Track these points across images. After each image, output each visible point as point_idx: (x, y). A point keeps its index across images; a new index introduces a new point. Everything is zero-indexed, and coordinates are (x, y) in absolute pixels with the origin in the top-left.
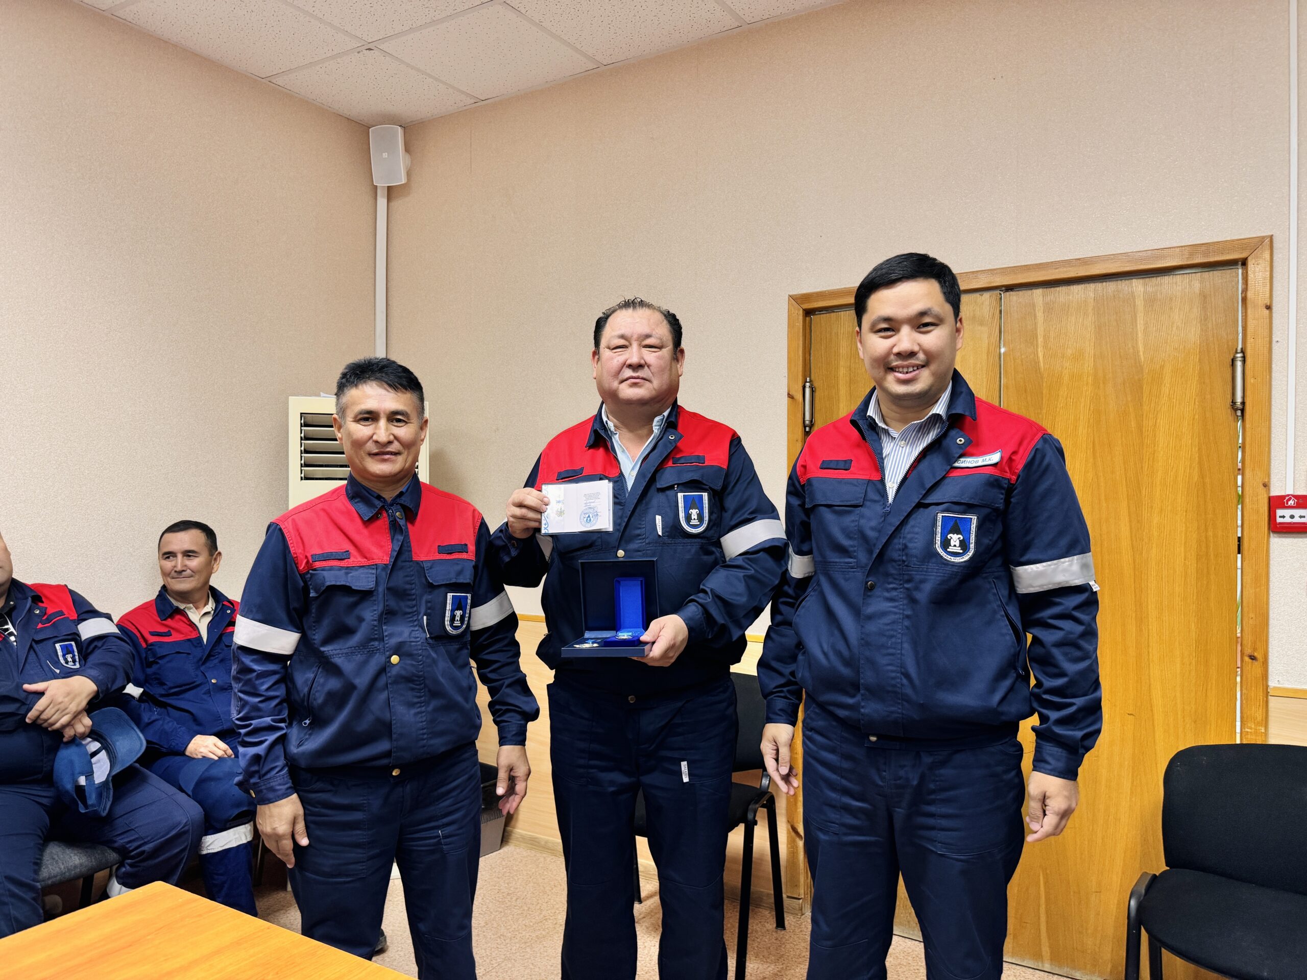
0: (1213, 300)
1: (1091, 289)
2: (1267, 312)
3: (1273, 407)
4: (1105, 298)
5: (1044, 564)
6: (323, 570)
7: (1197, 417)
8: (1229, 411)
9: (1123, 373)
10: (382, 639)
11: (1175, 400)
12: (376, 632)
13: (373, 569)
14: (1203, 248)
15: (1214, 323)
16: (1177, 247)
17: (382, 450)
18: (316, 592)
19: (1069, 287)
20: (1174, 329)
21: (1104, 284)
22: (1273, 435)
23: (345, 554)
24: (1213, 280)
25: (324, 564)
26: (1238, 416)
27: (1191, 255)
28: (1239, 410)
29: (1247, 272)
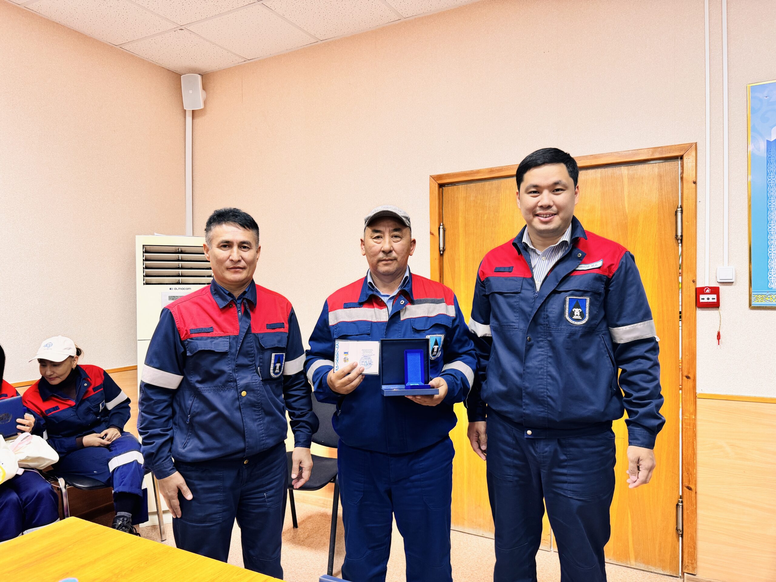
0: (665, 178)
1: (599, 171)
2: (694, 185)
3: (698, 238)
4: (607, 177)
5: (629, 326)
6: (197, 339)
7: (657, 244)
8: (674, 240)
9: (617, 219)
10: (235, 381)
11: (645, 235)
12: (231, 377)
13: (228, 338)
14: (659, 149)
15: (666, 191)
16: (646, 149)
17: (235, 266)
18: (191, 352)
19: (587, 171)
20: (644, 195)
21: (606, 169)
22: (698, 254)
23: (210, 329)
24: (665, 167)
25: (197, 335)
26: (679, 243)
27: (653, 153)
28: (680, 240)
29: (683, 163)
